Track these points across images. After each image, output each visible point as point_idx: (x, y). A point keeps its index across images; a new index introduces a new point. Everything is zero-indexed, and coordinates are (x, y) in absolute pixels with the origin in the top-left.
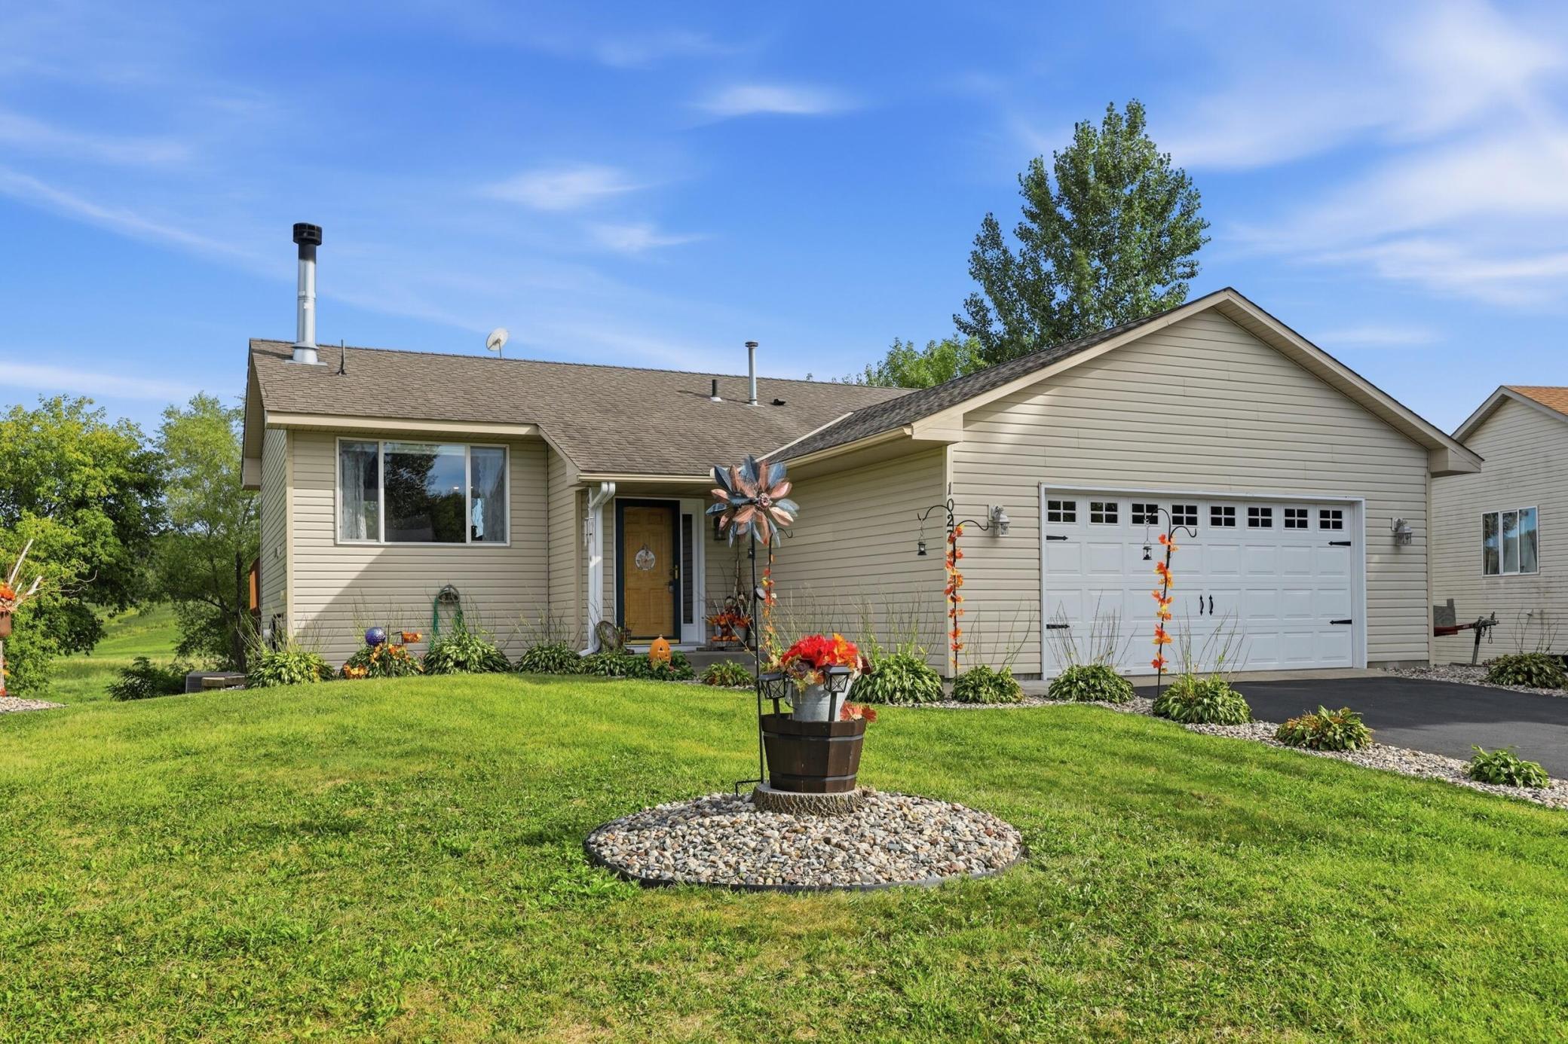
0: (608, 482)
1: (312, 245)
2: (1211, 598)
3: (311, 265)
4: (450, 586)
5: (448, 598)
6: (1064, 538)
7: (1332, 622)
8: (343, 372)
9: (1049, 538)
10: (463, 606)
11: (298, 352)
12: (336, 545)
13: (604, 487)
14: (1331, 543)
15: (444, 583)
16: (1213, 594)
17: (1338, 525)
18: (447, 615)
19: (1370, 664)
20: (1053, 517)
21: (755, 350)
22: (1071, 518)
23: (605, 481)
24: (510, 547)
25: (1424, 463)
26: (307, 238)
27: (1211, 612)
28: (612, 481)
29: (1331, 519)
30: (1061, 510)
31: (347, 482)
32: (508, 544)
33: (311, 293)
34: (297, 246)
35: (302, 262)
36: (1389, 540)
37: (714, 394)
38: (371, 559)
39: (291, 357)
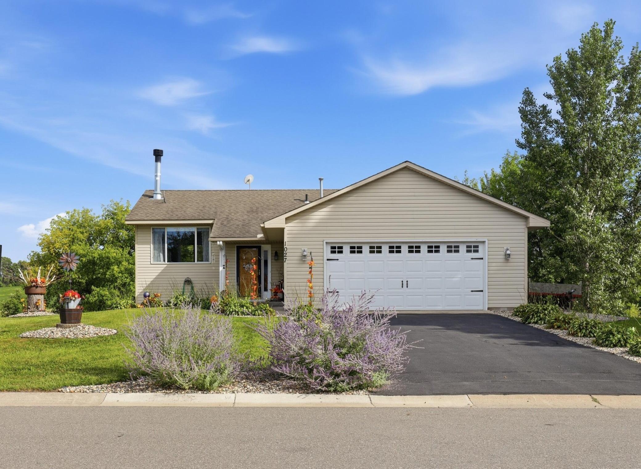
0: (220, 241)
1: (159, 157)
2: (407, 281)
3: (159, 164)
4: (188, 278)
5: (188, 282)
6: (338, 260)
7: (472, 291)
8: (165, 202)
9: (328, 260)
10: (193, 285)
11: (155, 195)
12: (151, 264)
13: (218, 243)
14: (472, 259)
15: (186, 277)
16: (408, 280)
17: (477, 251)
18: (188, 288)
19: (489, 309)
20: (333, 252)
21: (322, 182)
22: (341, 252)
23: (218, 241)
24: (211, 264)
25: (524, 223)
26: (158, 154)
27: (407, 287)
28: (221, 241)
29: (473, 248)
30: (337, 249)
31: (156, 242)
32: (210, 262)
33: (159, 174)
34: (155, 156)
35: (156, 163)
36: (503, 257)
37: (306, 200)
38: (163, 269)
39: (152, 197)
